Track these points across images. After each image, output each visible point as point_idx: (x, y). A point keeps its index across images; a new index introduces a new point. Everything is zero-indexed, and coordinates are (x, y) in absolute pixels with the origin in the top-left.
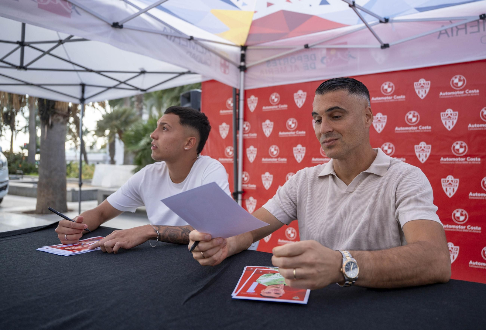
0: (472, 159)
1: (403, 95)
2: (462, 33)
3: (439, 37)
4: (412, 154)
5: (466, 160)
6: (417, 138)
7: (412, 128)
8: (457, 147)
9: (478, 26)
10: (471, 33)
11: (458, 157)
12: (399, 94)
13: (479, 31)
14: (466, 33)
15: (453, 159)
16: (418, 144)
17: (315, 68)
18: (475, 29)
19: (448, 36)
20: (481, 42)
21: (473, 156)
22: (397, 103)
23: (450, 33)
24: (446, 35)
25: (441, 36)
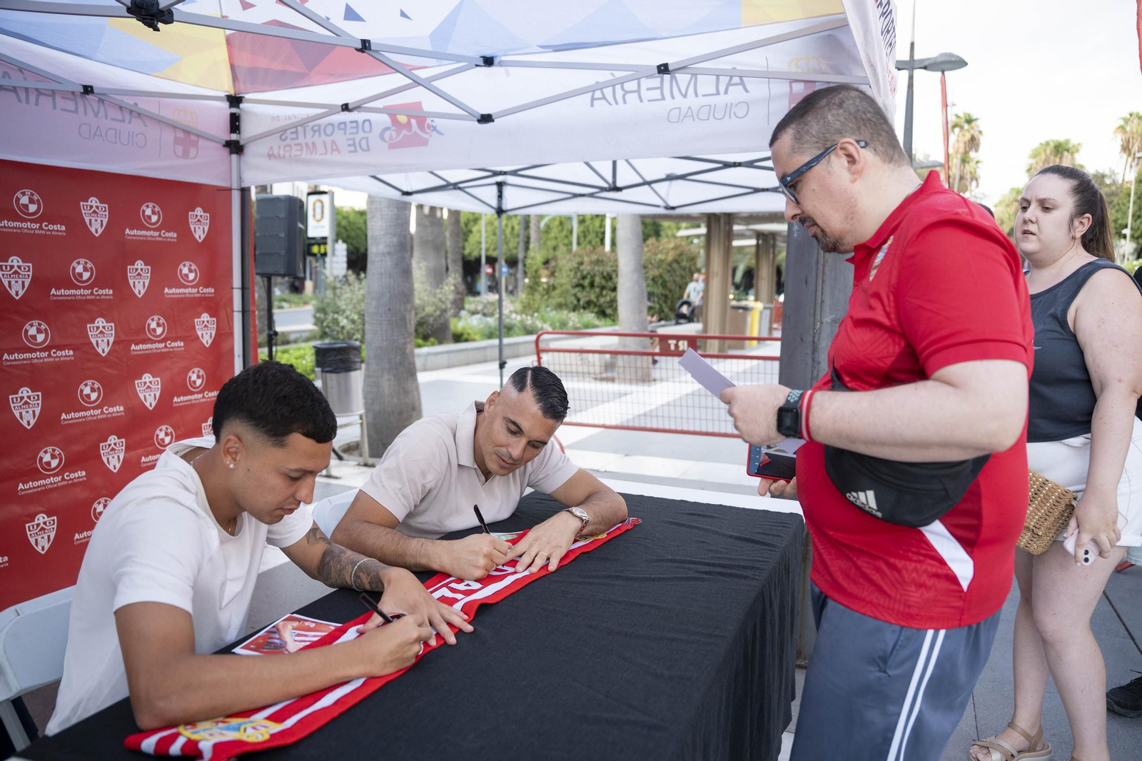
0: (59, 354)
2: (46, 102)
5: (49, 356)
8: (32, 331)
9: (75, 100)
10: (62, 110)
11: (35, 350)
13: (76, 111)
14: (55, 107)
15: (28, 355)
18: (70, 105)
19: (20, 101)
20: (80, 133)
21: (60, 347)
25: (6, 94)
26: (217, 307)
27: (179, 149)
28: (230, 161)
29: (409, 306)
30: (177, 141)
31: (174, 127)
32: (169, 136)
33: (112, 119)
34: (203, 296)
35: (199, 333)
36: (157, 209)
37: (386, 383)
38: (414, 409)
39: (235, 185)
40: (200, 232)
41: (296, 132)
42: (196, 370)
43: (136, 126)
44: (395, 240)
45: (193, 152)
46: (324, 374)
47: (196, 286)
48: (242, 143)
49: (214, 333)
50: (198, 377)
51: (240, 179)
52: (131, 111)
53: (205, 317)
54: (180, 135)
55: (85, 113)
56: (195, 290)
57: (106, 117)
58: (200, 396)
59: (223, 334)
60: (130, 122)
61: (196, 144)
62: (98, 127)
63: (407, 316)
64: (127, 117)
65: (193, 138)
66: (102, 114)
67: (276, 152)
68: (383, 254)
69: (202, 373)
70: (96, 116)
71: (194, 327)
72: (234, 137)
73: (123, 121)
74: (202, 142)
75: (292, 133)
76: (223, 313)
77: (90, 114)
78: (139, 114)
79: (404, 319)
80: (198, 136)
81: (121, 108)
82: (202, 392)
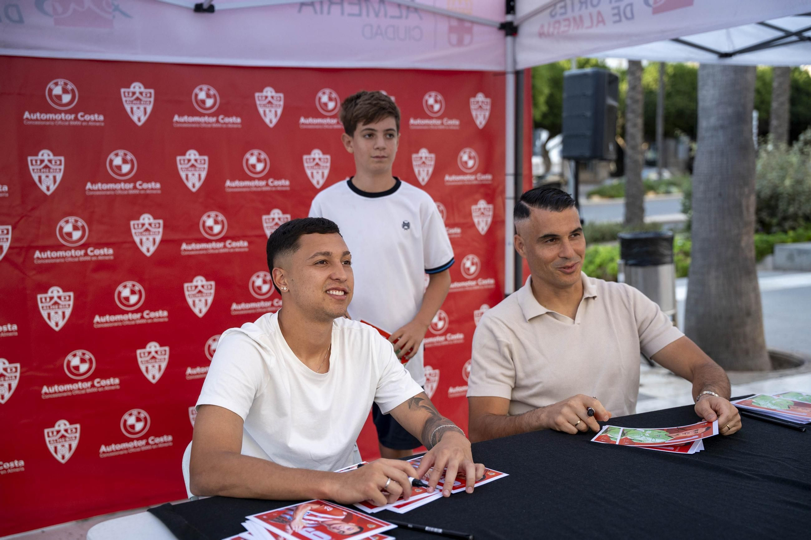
1: (237, 116)
2: (336, 10)
3: (300, 11)
4: (258, 232)
6: (267, 201)
7: (257, 183)
9: (359, 5)
10: (350, 15)
12: (228, 115)
13: (360, 15)
14: (342, 13)
16: (268, 213)
17: (21, 21)
18: (356, 9)
19: (316, 12)
20: (363, 34)
22: (227, 131)
23: (318, 7)
24: (310, 9)
25: (305, 9)
26: (492, 194)
27: (454, 38)
28: (505, 44)
29: (746, 190)
30: (451, 30)
31: (448, 16)
32: (443, 26)
33: (392, 17)
34: (480, 183)
35: (476, 220)
36: (440, 97)
37: (714, 282)
38: (748, 314)
39: (510, 69)
40: (481, 118)
41: (565, 7)
42: (471, 257)
43: (413, 20)
44: (730, 110)
45: (467, 38)
46: (628, 268)
47: (474, 173)
48: (515, 24)
49: (490, 220)
50: (473, 264)
51: (515, 62)
52: (408, 8)
53: (482, 204)
54: (454, 23)
55: (368, 15)
56: (473, 177)
57: (386, 15)
58: (473, 283)
59: (497, 223)
60: (407, 17)
61: (469, 31)
62: (379, 27)
63: (744, 203)
64: (404, 12)
65: (467, 25)
66: (382, 13)
67: (546, 30)
68: (715, 129)
69: (476, 260)
70: (377, 15)
71: (470, 214)
72: (509, 18)
73: (400, 17)
74: (476, 28)
75: (561, 8)
76: (499, 200)
77: (372, 14)
78: (416, 10)
79: (739, 206)
80: (473, 22)
81: (399, 5)
82: (476, 279)
